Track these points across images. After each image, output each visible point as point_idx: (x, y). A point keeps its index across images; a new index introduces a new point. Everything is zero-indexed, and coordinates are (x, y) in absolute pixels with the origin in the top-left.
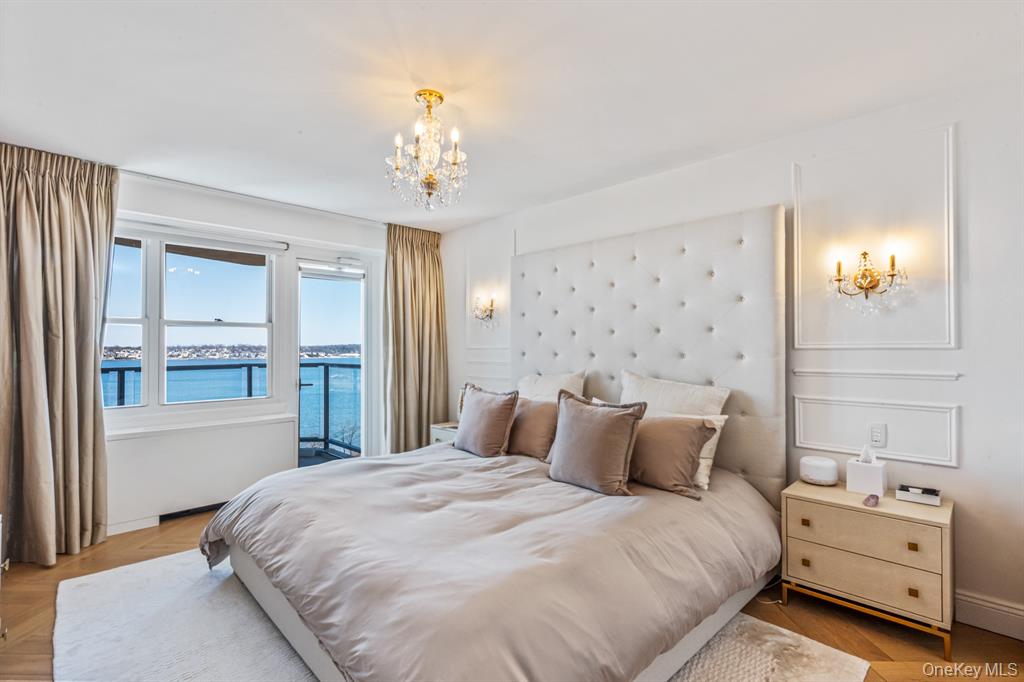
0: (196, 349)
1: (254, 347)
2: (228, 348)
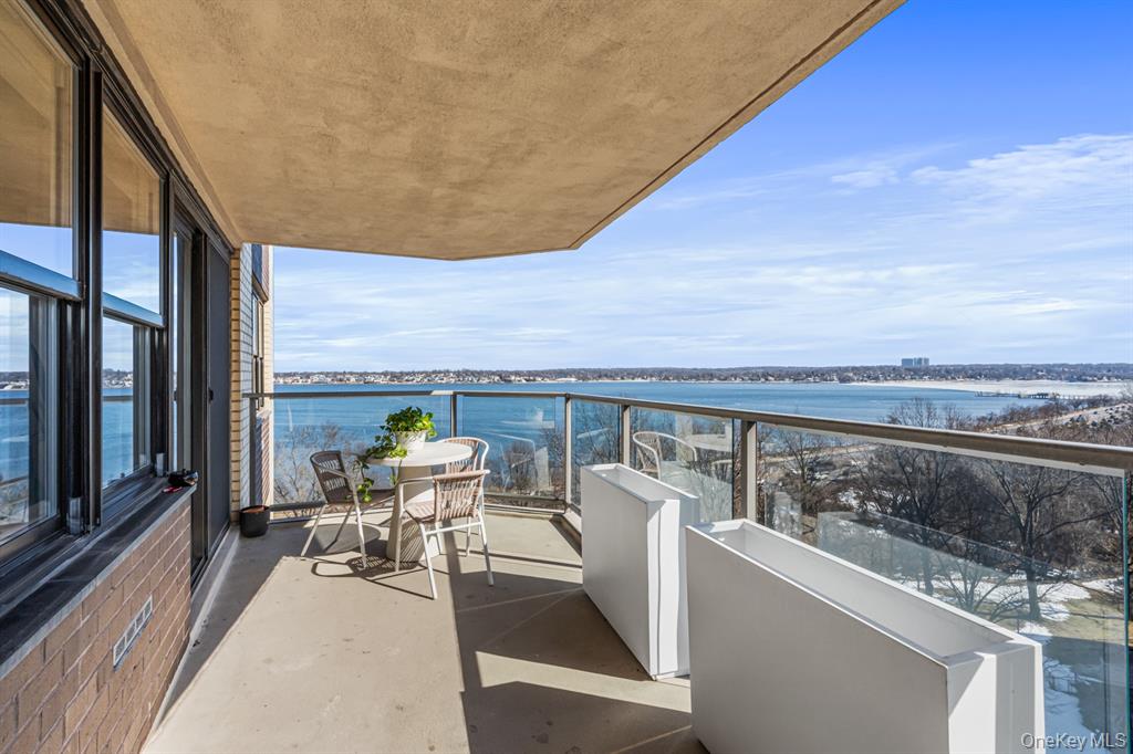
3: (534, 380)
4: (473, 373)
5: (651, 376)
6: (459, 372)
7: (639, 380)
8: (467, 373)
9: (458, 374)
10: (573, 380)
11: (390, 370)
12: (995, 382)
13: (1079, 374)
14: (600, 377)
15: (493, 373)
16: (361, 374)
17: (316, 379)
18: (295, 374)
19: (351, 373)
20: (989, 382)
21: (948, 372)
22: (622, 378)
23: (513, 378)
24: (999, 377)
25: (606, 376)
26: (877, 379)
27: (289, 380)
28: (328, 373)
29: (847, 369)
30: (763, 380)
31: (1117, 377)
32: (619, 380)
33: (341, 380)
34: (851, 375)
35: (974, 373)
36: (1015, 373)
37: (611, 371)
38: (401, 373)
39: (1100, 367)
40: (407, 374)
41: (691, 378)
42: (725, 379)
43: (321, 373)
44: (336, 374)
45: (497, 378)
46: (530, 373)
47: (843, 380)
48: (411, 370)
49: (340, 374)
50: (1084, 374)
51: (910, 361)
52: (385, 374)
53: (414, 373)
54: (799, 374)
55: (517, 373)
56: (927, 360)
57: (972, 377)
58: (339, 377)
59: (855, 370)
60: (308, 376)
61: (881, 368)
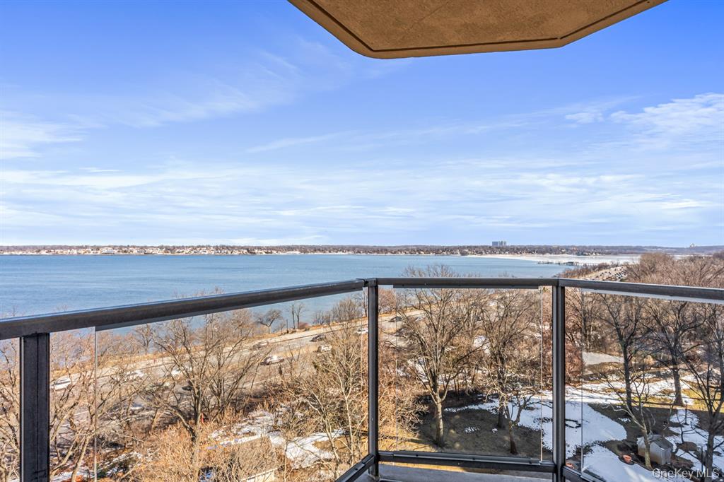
0: (194, 248)
1: (230, 247)
2: (214, 247)
3: (271, 253)
4: (228, 248)
5: (348, 251)
6: (217, 246)
7: (341, 253)
8: (223, 247)
9: (217, 248)
10: (298, 252)
11: (165, 245)
12: (541, 255)
13: (582, 252)
14: (315, 251)
15: (242, 248)
16: (142, 248)
17: (105, 251)
18: (86, 247)
19: (134, 247)
20: (538, 255)
21: (518, 249)
22: (330, 252)
23: (256, 251)
24: (543, 253)
25: (319, 250)
26: (481, 253)
27: (82, 251)
28: (115, 246)
29: (464, 247)
30: (417, 253)
31: (599, 253)
32: (327, 253)
33: (125, 252)
34: (467, 250)
35: (531, 250)
36: (551, 250)
37: (322, 247)
38: (174, 247)
39: (590, 248)
40: (178, 248)
41: (374, 252)
42: (395, 253)
43: (109, 247)
44: (121, 247)
45: (245, 251)
46: (268, 248)
47: (463, 254)
48: (181, 245)
49: (125, 247)
50: (584, 251)
51: (497, 243)
52: (161, 248)
53: (183, 247)
54: (438, 250)
55: (259, 248)
56: (505, 243)
57: (530, 252)
58: (124, 249)
59: (469, 248)
60: (98, 248)
61: (483, 247)
